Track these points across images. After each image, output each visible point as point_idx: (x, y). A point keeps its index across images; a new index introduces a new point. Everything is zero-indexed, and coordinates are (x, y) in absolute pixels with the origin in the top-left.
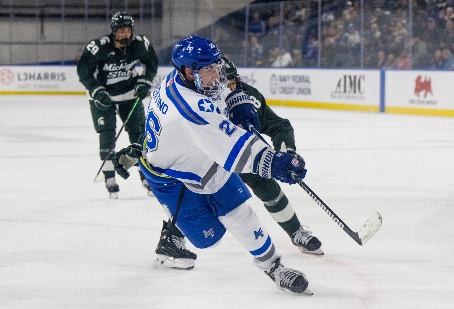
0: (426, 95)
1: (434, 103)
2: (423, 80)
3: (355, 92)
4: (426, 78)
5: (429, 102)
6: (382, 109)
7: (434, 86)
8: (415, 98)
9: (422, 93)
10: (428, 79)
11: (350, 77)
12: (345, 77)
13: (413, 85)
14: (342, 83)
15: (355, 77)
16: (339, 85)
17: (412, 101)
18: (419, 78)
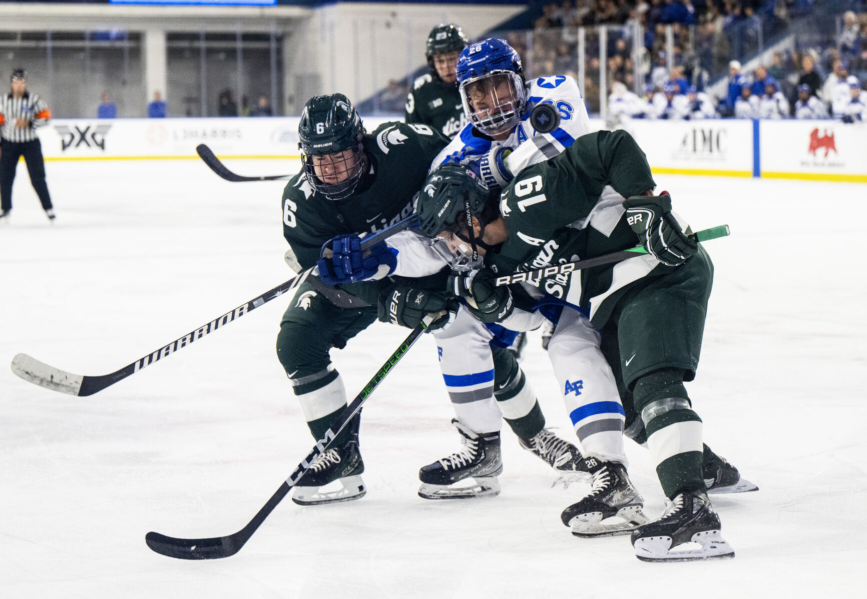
0: (826, 155)
1: (838, 165)
2: (821, 135)
3: (711, 151)
4: (826, 131)
5: (831, 165)
6: (757, 172)
7: (838, 142)
8: (809, 157)
9: (821, 151)
10: (829, 134)
11: (703, 132)
12: (694, 131)
13: (807, 141)
14: (690, 140)
15: (711, 132)
16: (684, 142)
17: (803, 163)
18: (815, 132)
